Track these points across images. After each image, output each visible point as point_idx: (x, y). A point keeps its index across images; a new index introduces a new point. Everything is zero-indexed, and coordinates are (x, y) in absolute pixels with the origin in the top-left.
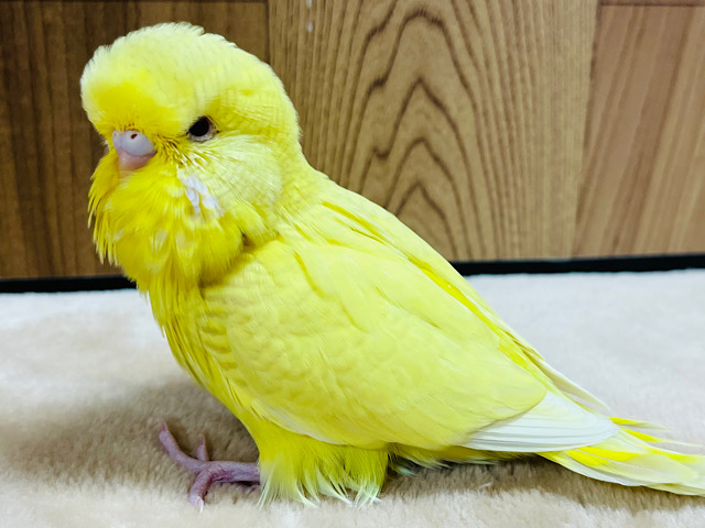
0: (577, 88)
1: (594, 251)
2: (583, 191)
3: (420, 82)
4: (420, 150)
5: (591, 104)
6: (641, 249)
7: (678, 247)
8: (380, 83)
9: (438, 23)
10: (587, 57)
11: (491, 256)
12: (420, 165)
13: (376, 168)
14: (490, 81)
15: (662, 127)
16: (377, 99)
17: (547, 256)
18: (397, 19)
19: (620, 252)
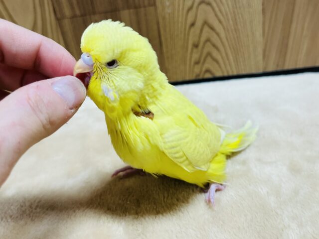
0: (258, 18)
1: (271, 69)
2: (264, 51)
3: (206, 23)
4: (208, 44)
5: (264, 23)
6: (288, 67)
7: (300, 66)
8: (193, 25)
9: (209, 4)
10: (260, 8)
11: (235, 73)
12: (209, 48)
13: (195, 50)
14: (228, 20)
15: (290, 27)
16: (192, 30)
17: (254, 71)
18: (196, 5)
19: (279, 69)
